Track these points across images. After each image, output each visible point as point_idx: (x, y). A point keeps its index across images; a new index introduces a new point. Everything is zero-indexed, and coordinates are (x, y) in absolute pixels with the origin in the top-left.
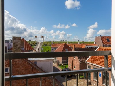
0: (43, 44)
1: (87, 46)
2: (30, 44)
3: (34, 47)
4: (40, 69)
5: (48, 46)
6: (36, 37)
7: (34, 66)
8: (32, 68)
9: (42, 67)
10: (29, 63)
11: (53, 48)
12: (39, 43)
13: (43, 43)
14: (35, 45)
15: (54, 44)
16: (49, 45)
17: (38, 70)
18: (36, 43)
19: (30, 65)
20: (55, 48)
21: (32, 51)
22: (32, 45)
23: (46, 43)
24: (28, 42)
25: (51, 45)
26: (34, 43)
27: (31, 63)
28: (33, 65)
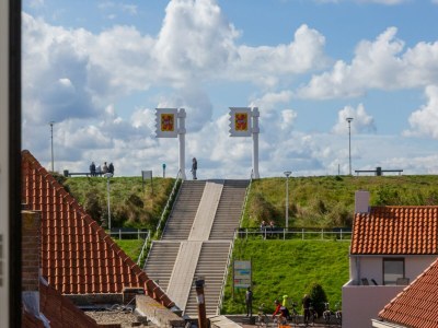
2: (96, 212)
3: (151, 240)
5: (314, 231)
6: (168, 122)
11: (373, 268)
12: (210, 198)
13: (246, 200)
14: (153, 221)
15: (379, 211)
16: (326, 220)
18: (175, 197)
20: (395, 259)
21: (129, 299)
22: (118, 223)
23: (283, 202)
24: (82, 190)
25: (346, 223)
26: (145, 196)
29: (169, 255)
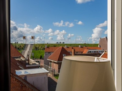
0: (33, 47)
1: (90, 50)
2: (16, 47)
3: (23, 51)
4: (31, 85)
5: (41, 50)
6: (24, 38)
7: (24, 83)
8: (21, 85)
9: (34, 83)
10: (17, 79)
11: (47, 53)
14: (23, 48)
15: (48, 47)
16: (42, 48)
17: (29, 88)
18: (25, 46)
19: (19, 81)
20: (49, 53)
21: (20, 57)
22: (18, 49)
23: (37, 46)
24: (14, 45)
25: (44, 49)
26: (22, 46)
27: (19, 80)
28: (22, 81)
29: (24, 52)
